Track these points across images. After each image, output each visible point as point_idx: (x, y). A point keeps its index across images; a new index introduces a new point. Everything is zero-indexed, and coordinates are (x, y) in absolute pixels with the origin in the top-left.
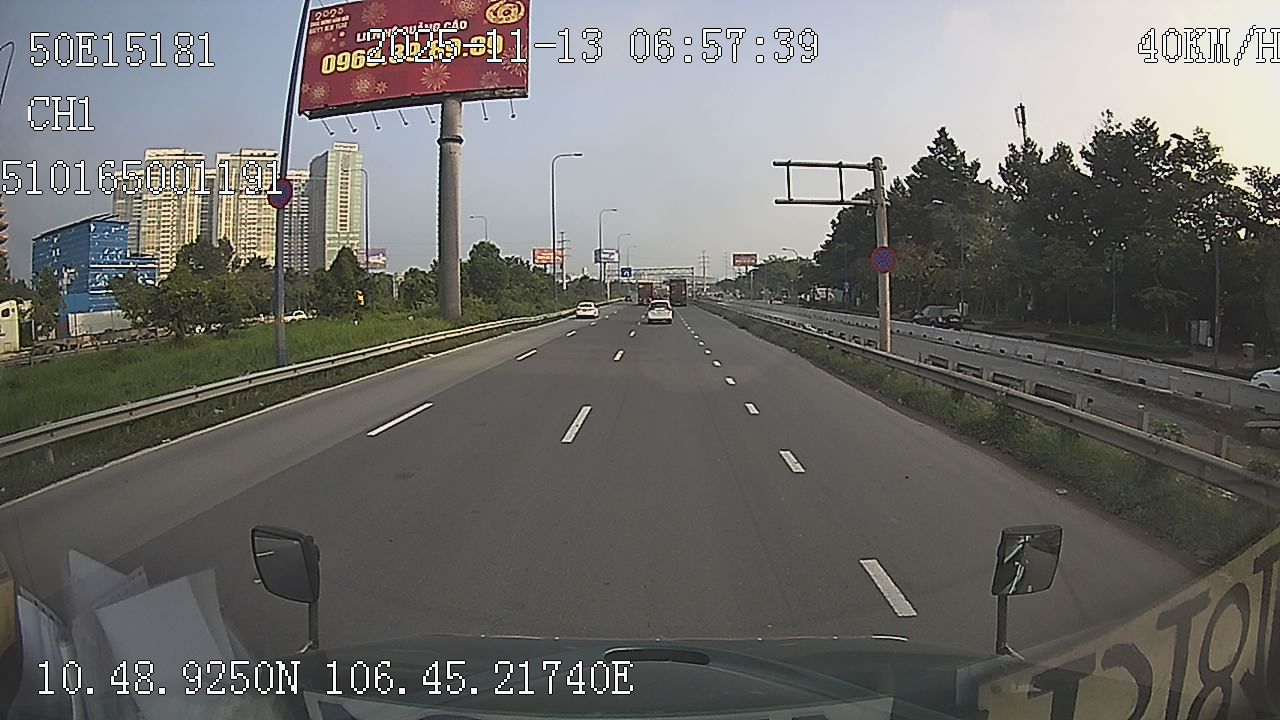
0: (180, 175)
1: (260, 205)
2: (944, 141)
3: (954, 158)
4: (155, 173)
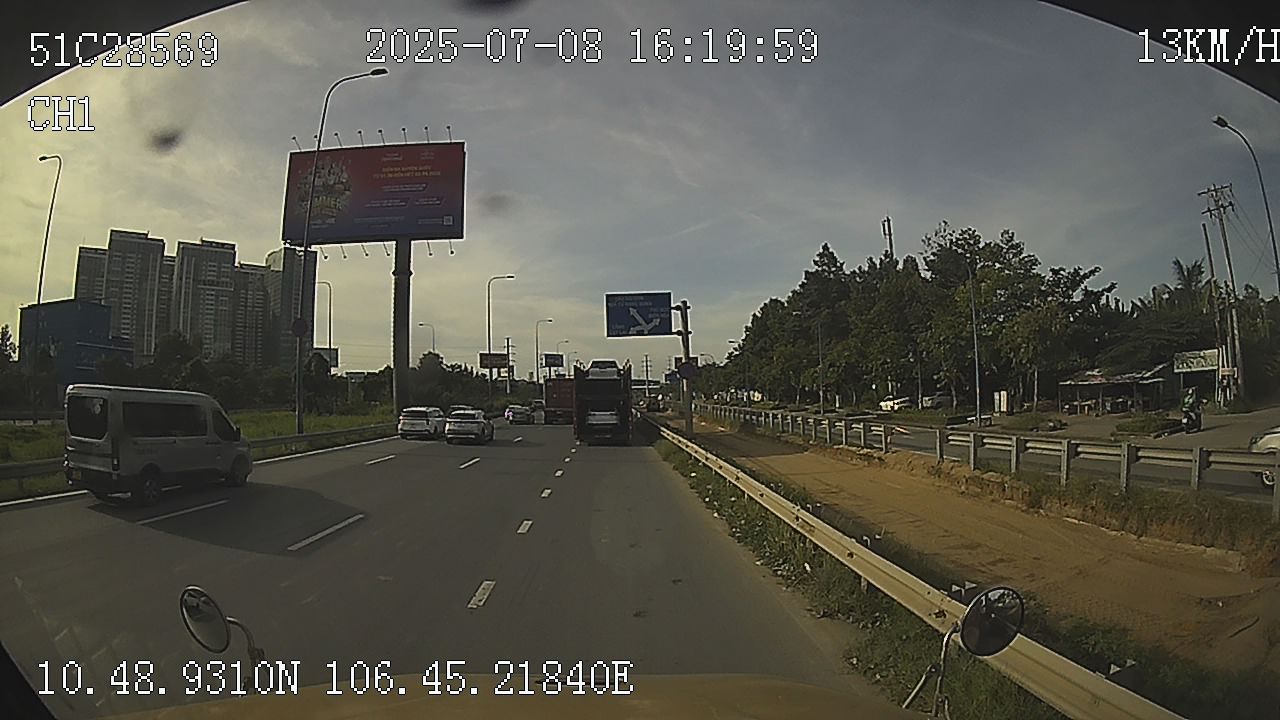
0: (142, 259)
1: (217, 297)
2: (827, 256)
3: (834, 269)
4: (118, 254)
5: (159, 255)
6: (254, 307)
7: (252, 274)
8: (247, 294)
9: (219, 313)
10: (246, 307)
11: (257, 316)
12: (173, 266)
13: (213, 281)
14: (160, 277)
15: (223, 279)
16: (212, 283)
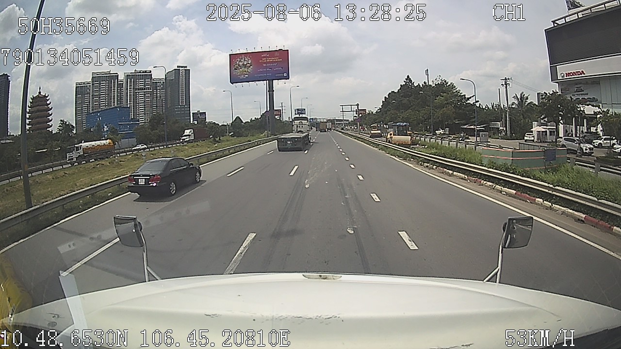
0: (108, 83)
1: (145, 95)
2: (408, 79)
3: (411, 84)
4: (96, 83)
5: (116, 80)
6: (160, 97)
7: (158, 82)
8: (157, 92)
9: (146, 102)
10: (157, 97)
11: (162, 101)
12: (123, 84)
13: (142, 88)
14: (117, 90)
15: (147, 86)
16: (142, 89)
